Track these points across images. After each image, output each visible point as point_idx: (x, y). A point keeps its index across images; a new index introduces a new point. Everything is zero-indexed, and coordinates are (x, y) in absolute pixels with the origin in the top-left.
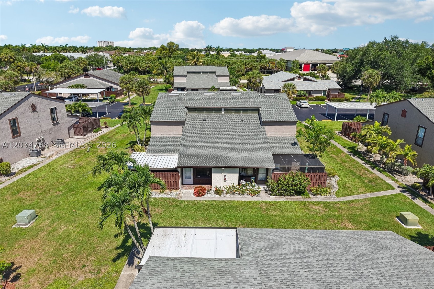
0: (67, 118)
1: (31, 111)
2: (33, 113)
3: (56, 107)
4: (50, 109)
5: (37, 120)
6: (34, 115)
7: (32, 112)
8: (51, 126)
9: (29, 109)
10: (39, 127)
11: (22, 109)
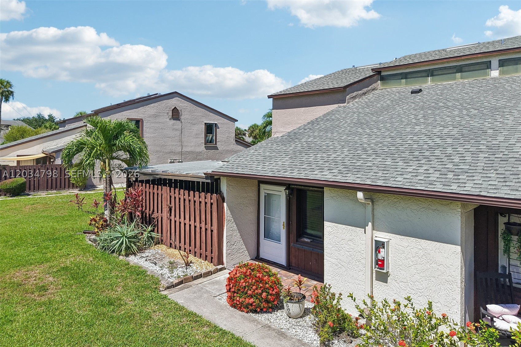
0: (235, 146)
1: (170, 117)
2: (173, 122)
3: (217, 123)
4: (205, 123)
5: (178, 133)
6: (173, 125)
7: (170, 119)
8: (202, 148)
9: (168, 113)
10: (179, 143)
11: (155, 111)
